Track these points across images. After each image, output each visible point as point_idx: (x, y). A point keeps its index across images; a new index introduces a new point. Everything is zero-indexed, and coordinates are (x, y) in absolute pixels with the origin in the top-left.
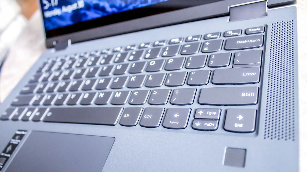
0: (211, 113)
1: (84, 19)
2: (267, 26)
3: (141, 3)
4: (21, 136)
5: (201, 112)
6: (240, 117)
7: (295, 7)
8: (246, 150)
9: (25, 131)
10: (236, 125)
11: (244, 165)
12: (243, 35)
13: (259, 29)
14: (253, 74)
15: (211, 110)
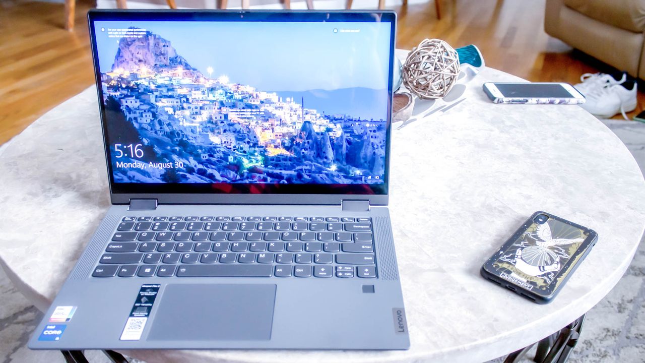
0: (347, 268)
1: (183, 181)
2: (371, 218)
3: (260, 181)
4: (156, 290)
5: (340, 268)
6: (367, 270)
7: (387, 209)
8: (373, 286)
9: (158, 285)
10: (365, 274)
11: (374, 292)
12: (356, 222)
13: (367, 220)
14: (369, 247)
15: (347, 266)
